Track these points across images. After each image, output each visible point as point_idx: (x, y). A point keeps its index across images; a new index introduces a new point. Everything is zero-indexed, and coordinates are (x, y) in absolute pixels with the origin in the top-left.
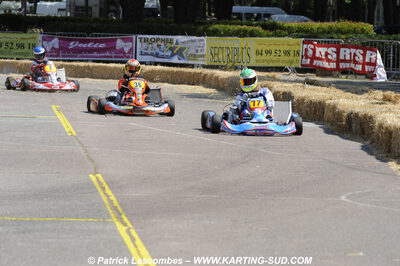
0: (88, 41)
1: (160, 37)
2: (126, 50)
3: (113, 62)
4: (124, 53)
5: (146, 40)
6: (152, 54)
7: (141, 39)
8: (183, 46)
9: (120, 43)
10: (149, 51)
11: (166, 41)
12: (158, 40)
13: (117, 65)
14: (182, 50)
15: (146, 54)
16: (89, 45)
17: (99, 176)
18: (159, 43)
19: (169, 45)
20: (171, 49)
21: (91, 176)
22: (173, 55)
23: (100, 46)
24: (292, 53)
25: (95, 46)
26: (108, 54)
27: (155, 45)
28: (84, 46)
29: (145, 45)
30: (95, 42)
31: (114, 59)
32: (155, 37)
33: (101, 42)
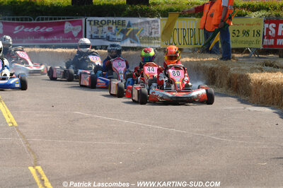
0: (34, 26)
1: (111, 19)
2: (75, 33)
3: (60, 47)
4: (72, 36)
5: (96, 23)
6: (102, 38)
7: (90, 21)
8: (135, 28)
9: (68, 27)
10: (100, 35)
11: (117, 23)
12: (108, 22)
13: (64, 50)
14: (134, 32)
15: (97, 38)
16: (35, 30)
17: (39, 168)
18: (110, 25)
19: (121, 28)
20: (123, 32)
21: (31, 169)
22: (125, 38)
23: (47, 30)
24: (251, 33)
25: (42, 30)
26: (55, 38)
27: (106, 27)
28: (30, 30)
29: (95, 28)
30: (42, 25)
31: (61, 44)
32: (106, 19)
33: (47, 25)
